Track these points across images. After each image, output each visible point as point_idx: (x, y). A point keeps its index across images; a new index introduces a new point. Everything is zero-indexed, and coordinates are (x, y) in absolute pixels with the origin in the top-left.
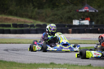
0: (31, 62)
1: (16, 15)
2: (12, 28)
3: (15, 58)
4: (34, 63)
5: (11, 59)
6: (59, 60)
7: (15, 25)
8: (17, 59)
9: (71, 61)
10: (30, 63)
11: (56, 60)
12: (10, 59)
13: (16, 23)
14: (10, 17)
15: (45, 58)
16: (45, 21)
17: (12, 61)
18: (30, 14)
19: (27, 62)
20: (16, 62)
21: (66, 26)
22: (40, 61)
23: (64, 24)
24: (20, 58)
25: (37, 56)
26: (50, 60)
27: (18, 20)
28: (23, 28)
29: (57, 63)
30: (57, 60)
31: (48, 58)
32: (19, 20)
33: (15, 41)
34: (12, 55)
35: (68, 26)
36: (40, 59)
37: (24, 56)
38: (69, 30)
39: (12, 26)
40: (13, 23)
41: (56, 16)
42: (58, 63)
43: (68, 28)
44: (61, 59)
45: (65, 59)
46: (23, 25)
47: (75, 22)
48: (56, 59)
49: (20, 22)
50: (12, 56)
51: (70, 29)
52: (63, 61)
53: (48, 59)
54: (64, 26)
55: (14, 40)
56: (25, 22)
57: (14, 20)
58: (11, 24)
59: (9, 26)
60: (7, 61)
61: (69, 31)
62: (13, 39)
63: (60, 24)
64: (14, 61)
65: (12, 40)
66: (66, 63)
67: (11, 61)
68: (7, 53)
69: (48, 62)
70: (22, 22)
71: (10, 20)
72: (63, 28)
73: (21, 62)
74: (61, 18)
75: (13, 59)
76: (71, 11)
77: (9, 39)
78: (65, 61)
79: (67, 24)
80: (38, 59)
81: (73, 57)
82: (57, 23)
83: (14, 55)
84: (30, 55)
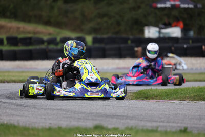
0: (51, 124)
1: (15, 16)
2: (6, 48)
3: (13, 115)
4: (56, 127)
5: (4, 118)
6: (115, 119)
7: (13, 41)
8: (19, 118)
9: (141, 120)
10: (47, 127)
11: (107, 119)
12: (2, 118)
13: (15, 35)
14: (2, 22)
15: (83, 115)
16: (82, 31)
17: (7, 123)
19: (41, 124)
20: (16, 124)
21: (129, 42)
22: (71, 121)
23: (124, 36)
24: (26, 117)
25: (63, 110)
26: (93, 119)
27: (19, 28)
28: (30, 48)
29: (110, 127)
30: (110, 119)
31: (89, 114)
32: (22, 29)
33: (14, 76)
34: (7, 108)
35: (133, 41)
36: (71, 117)
37: (33, 110)
38: (136, 49)
39: (5, 42)
40: (9, 35)
41: (105, 19)
42: (113, 126)
43: (133, 45)
44: (118, 116)
45: (127, 117)
46: (30, 39)
47: (149, 32)
48: (107, 116)
49: (24, 32)
50: (7, 111)
51: (137, 47)
52: (122, 121)
53: (90, 118)
54: (125, 41)
55: (11, 74)
56: (35, 33)
57: (10, 28)
58: (4, 37)
61: (137, 51)
62: (9, 72)
63: (114, 36)
64: (12, 122)
65: (7, 74)
66: (130, 127)
67: (5, 122)
69: (90, 124)
70: (29, 33)
72: (122, 45)
73: (27, 125)
74: (118, 23)
75: (8, 118)
76: (139, 7)
78: (129, 121)
79: (131, 37)
80: (67, 118)
81: (146, 112)
82: (109, 35)
83: (13, 109)
84: (49, 109)
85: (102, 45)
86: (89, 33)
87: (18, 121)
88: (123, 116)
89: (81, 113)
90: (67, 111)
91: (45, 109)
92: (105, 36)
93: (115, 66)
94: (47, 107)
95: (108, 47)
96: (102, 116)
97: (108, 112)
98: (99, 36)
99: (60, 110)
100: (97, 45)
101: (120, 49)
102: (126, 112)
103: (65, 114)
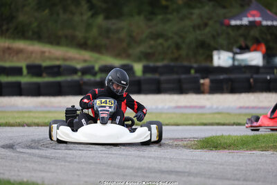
0: (86, 182)
1: (38, 37)
2: (25, 79)
3: (35, 170)
5: (24, 174)
6: (174, 176)
7: (35, 70)
8: (43, 174)
9: (209, 178)
12: (20, 174)
13: (38, 62)
14: (20, 44)
15: (131, 171)
16: (128, 56)
17: (27, 181)
18: (80, 34)
19: (74, 183)
20: (40, 182)
21: (193, 71)
23: (186, 63)
24: (53, 172)
25: (103, 164)
26: (143, 176)
27: (43, 52)
28: (59, 79)
30: (167, 176)
31: (138, 169)
32: (47, 54)
33: (36, 118)
34: (27, 161)
35: (196, 71)
36: (114, 174)
37: (63, 163)
38: (202, 81)
39: (25, 71)
40: (30, 62)
41: (160, 41)
43: (198, 75)
44: (177, 172)
45: (189, 174)
46: (59, 67)
47: (219, 58)
48: (162, 172)
49: (50, 59)
50: (28, 164)
51: (203, 78)
52: (184, 179)
53: (139, 174)
54: (187, 70)
55: (32, 114)
56: (65, 59)
57: (32, 53)
58: (23, 64)
59: (17, 71)
60: (12, 181)
61: (203, 84)
62: (30, 112)
63: (172, 64)
64: (34, 179)
65: (26, 115)
67: (25, 180)
68: (13, 154)
70: (57, 59)
71: (19, 52)
72: (183, 76)
74: (178, 47)
75: (29, 174)
76: (206, 25)
77: (18, 112)
78: (191, 178)
79: (195, 65)
80: (108, 174)
81: (216, 166)
82: (166, 62)
83: (35, 162)
84: (84, 162)
85: (156, 76)
86: (139, 60)
87: (43, 178)
88: (184, 172)
89: (128, 168)
90: (109, 165)
91: (79, 163)
92: (160, 64)
93: (173, 104)
94: (82, 160)
95: (163, 78)
96: (155, 172)
97: (164, 167)
98: (151, 64)
99: (99, 163)
100: (149, 76)
101: (179, 81)
102: (188, 166)
103: (105, 169)
